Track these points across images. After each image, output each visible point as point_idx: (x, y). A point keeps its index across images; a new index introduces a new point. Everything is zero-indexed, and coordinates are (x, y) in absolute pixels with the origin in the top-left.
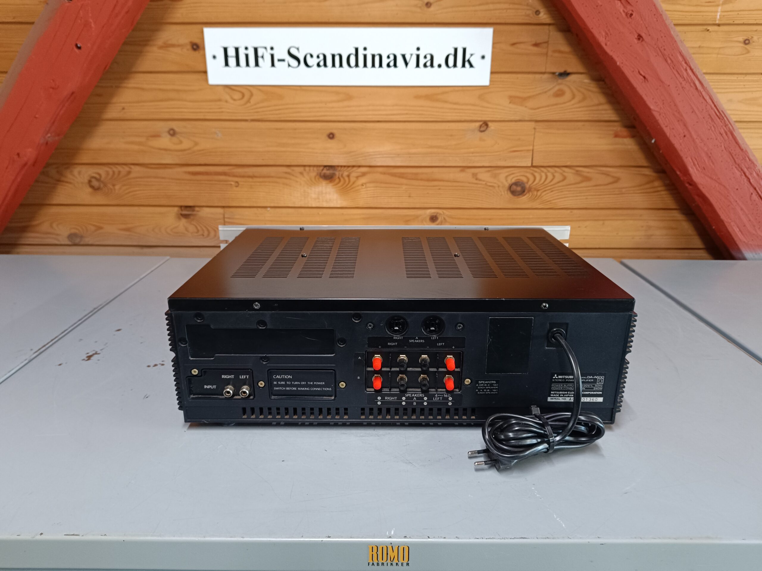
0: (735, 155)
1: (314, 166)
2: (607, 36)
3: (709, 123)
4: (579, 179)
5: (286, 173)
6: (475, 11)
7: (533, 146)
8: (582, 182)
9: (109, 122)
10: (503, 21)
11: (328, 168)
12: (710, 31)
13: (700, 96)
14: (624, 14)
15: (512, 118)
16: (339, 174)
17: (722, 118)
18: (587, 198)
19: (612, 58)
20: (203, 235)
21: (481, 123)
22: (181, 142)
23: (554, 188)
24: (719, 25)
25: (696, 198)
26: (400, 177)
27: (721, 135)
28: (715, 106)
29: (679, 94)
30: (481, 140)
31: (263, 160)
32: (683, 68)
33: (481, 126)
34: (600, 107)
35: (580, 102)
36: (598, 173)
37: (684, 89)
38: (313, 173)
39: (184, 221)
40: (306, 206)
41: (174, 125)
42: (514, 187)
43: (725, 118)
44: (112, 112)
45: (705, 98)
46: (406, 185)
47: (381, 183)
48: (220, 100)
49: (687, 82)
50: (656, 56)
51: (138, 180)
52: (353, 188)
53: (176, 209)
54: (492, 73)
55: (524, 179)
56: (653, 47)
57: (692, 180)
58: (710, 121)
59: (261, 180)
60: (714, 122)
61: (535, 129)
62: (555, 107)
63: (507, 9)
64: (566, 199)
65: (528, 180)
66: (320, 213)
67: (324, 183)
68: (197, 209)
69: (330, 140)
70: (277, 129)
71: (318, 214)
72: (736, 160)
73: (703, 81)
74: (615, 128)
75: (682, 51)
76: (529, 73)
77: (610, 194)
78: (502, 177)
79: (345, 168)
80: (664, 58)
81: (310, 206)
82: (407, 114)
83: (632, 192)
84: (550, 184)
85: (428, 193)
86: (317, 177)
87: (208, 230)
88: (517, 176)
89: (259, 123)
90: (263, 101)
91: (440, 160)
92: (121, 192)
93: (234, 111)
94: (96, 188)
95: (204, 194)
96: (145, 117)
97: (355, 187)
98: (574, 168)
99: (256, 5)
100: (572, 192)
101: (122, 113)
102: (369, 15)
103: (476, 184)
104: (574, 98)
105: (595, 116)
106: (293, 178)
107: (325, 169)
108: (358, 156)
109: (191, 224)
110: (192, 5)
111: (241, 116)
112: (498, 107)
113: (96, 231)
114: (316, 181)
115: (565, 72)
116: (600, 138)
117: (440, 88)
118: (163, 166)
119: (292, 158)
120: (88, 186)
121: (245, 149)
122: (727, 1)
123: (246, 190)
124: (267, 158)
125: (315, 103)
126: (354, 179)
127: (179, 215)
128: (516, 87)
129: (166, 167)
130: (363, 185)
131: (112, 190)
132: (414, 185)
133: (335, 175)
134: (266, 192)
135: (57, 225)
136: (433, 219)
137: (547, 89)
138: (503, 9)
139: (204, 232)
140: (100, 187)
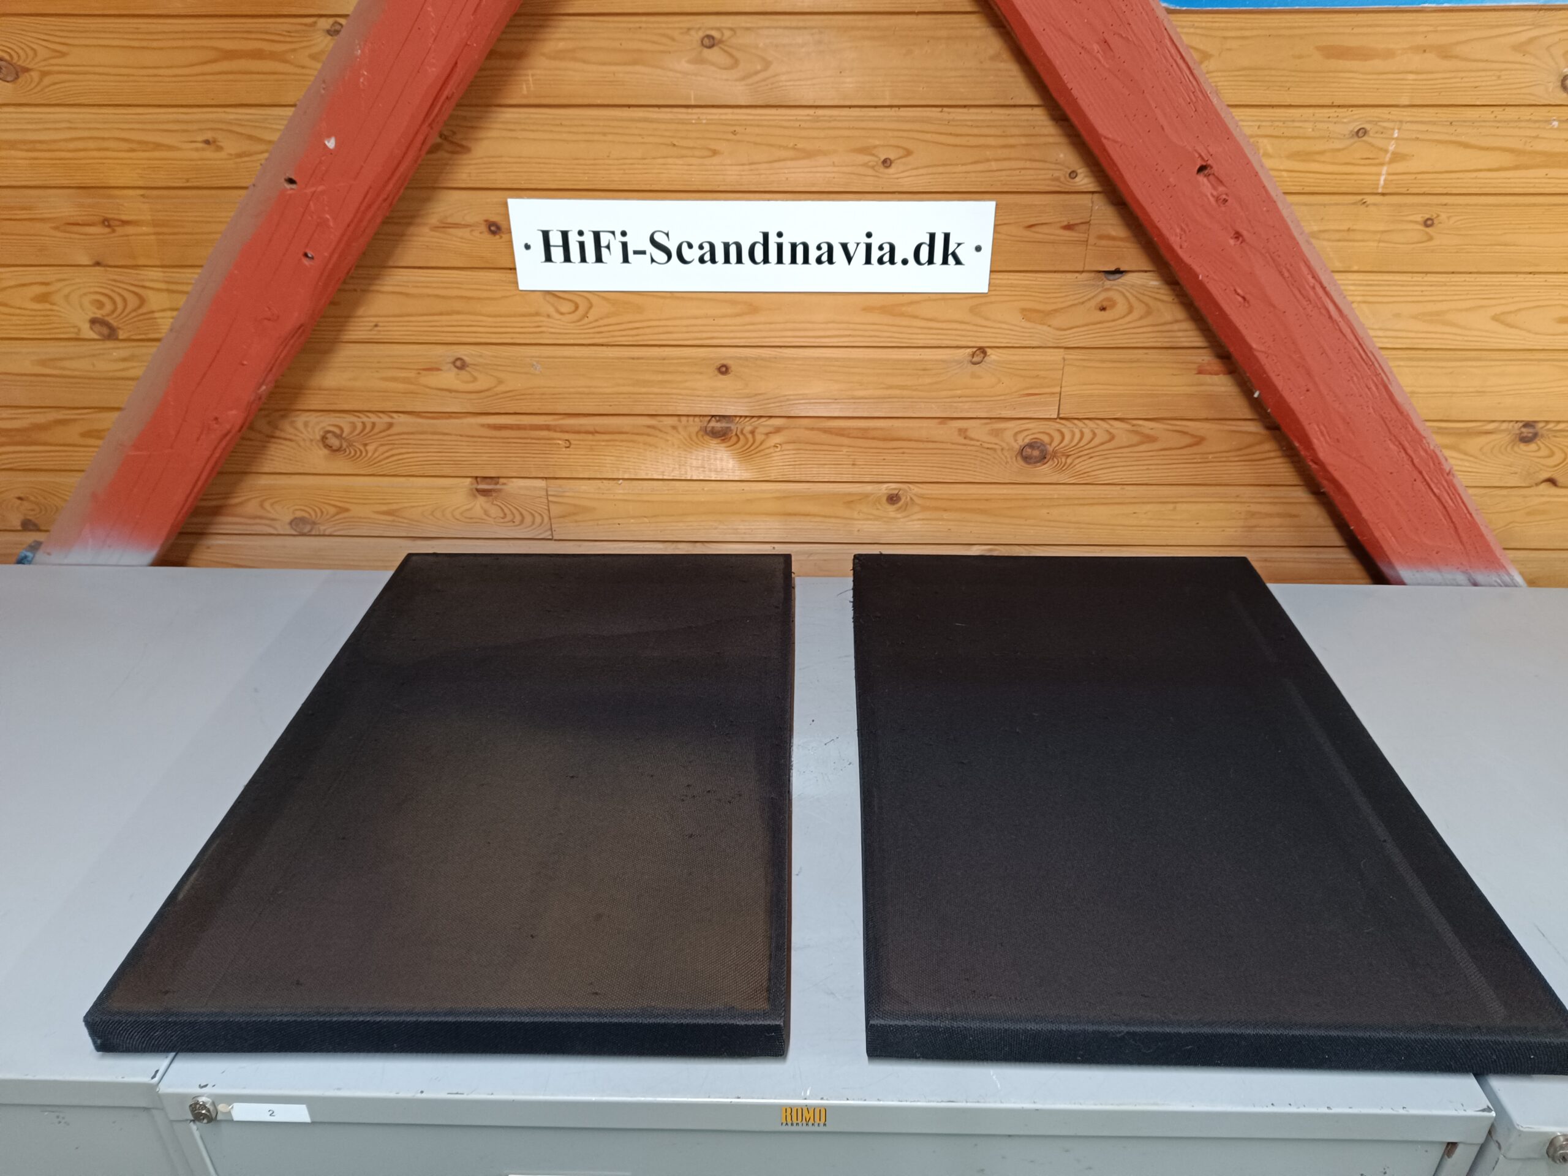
1: (695, 416)
3: (1349, 371)
4: (1136, 439)
5: (649, 427)
6: (966, 172)
9: (352, 346)
10: (1012, 188)
11: (718, 418)
12: (1368, 203)
13: (1336, 329)
14: (1212, 200)
15: (1027, 343)
16: (737, 429)
17: (1371, 363)
18: (1148, 469)
19: (1191, 268)
20: (513, 522)
21: (974, 350)
22: (475, 379)
23: (1093, 452)
24: (1383, 194)
25: (1325, 482)
26: (837, 434)
28: (1360, 344)
29: (1301, 326)
30: (974, 376)
31: (611, 406)
32: (1310, 287)
33: (973, 355)
34: (1176, 327)
37: (1309, 317)
38: (695, 425)
39: (481, 500)
40: (683, 478)
41: (462, 352)
42: (1029, 451)
43: (1375, 363)
44: (358, 330)
45: (1344, 332)
46: (850, 446)
47: (807, 443)
48: (537, 314)
49: (1314, 307)
50: (1264, 266)
51: (403, 436)
52: (760, 451)
53: (469, 480)
54: (991, 272)
55: (1046, 439)
56: (1260, 252)
57: (1319, 459)
58: (1352, 368)
59: (608, 437)
61: (1064, 359)
62: (1097, 326)
63: (1021, 169)
64: (1114, 470)
65: (1052, 438)
66: (705, 489)
67: (712, 443)
68: (502, 481)
70: (633, 359)
71: (703, 489)
72: (1392, 428)
74: (1200, 359)
76: (1055, 272)
77: (1189, 463)
78: (1008, 436)
79: (748, 419)
80: (1279, 270)
81: (689, 478)
82: (850, 336)
84: (1088, 446)
85: (884, 459)
86: (701, 433)
87: (521, 514)
88: (1033, 434)
89: (604, 348)
90: (607, 316)
91: (904, 408)
92: (376, 454)
93: (562, 331)
94: (334, 448)
95: (514, 459)
96: (413, 339)
97: (763, 450)
98: (1130, 421)
99: (596, 162)
100: (1122, 459)
101: (375, 333)
102: (787, 179)
103: (965, 445)
104: (1131, 310)
105: (1166, 340)
106: (660, 435)
107: (713, 419)
108: (769, 401)
109: (493, 504)
110: (486, 160)
111: (573, 339)
112: (1004, 326)
113: (337, 514)
114: (699, 439)
115: (1119, 269)
116: (1173, 375)
117: (905, 296)
118: (447, 415)
119: (659, 404)
120: (321, 445)
121: (580, 390)
122: (1397, 157)
123: (582, 453)
124: (617, 403)
125: (696, 318)
126: (763, 437)
127: (474, 490)
128: (1034, 294)
129: (450, 417)
130: (777, 447)
131: (361, 452)
132: (861, 447)
133: (730, 430)
134: (617, 457)
135: (272, 504)
136: (893, 499)
137: (1086, 298)
138: (1015, 169)
139: (514, 517)
140: (341, 447)
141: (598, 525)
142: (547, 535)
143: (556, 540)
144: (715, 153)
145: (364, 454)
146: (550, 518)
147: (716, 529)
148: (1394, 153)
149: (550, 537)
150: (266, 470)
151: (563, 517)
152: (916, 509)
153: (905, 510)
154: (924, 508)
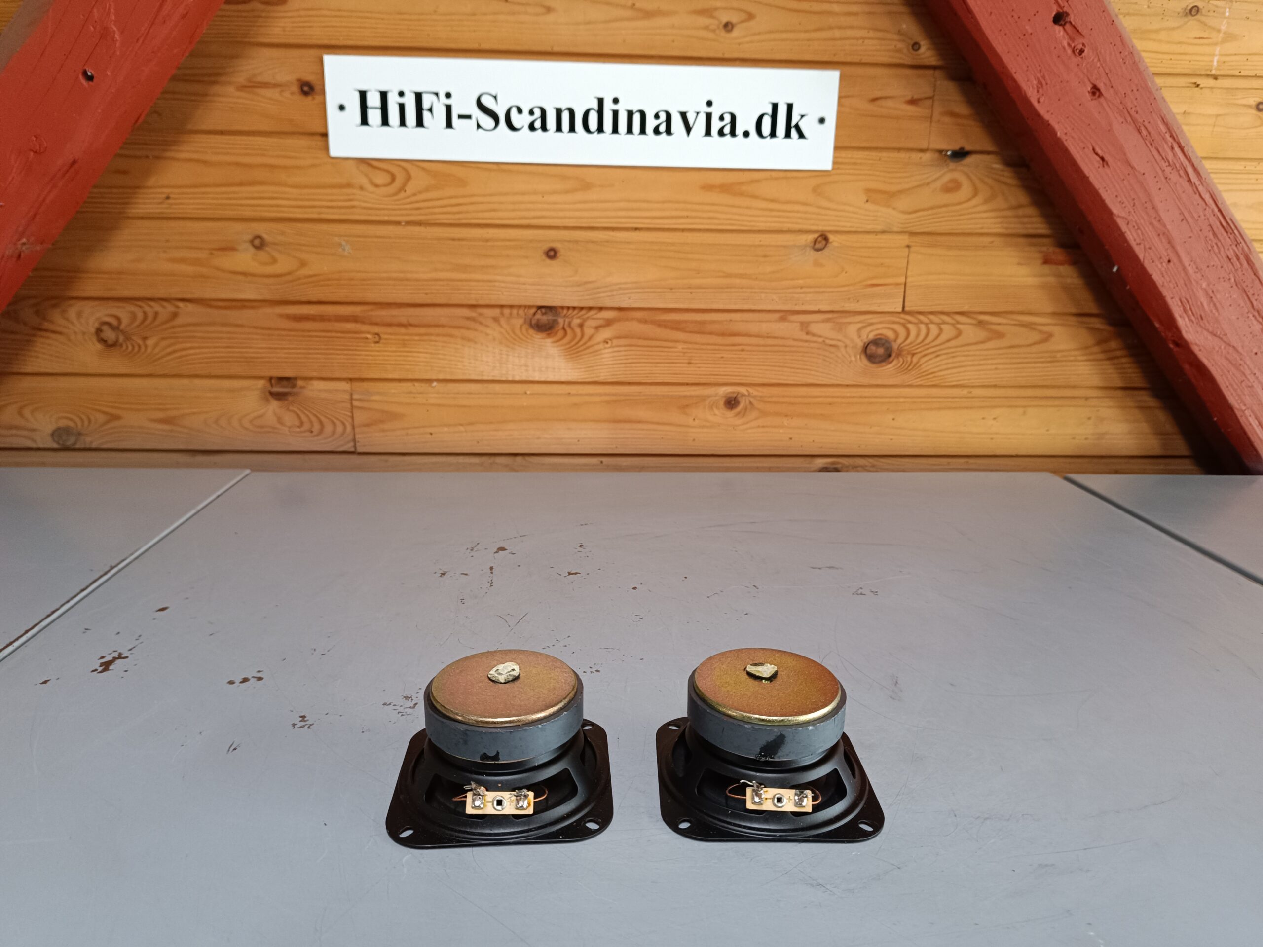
0: (1253, 295)
1: (520, 307)
2: (1040, 86)
3: (1210, 240)
4: (982, 334)
5: (468, 318)
6: (808, 40)
7: (906, 278)
8: (989, 339)
9: (139, 223)
10: (856, 59)
11: (543, 310)
12: (1201, 86)
13: (1195, 193)
14: (1069, 51)
15: (870, 227)
16: (565, 321)
17: (1231, 231)
18: (996, 369)
19: (1049, 125)
20: (312, 432)
21: (816, 235)
22: (274, 261)
24: (1216, 78)
25: (1186, 367)
26: (673, 329)
27: (1230, 260)
28: (1220, 210)
29: (1160, 189)
30: (817, 264)
31: (426, 294)
32: (1168, 145)
33: (815, 241)
34: (1021, 212)
35: (986, 201)
36: (1015, 325)
37: (1168, 179)
38: (518, 318)
39: (275, 404)
40: (504, 379)
41: (261, 229)
42: (872, 348)
43: (1236, 231)
44: (145, 204)
45: (1203, 196)
46: (685, 342)
47: (640, 338)
48: (349, 185)
49: (1172, 169)
50: (1122, 123)
51: (189, 328)
53: (261, 383)
54: (836, 148)
55: (890, 335)
56: (1118, 108)
57: (1181, 337)
58: (1211, 236)
59: (422, 330)
60: (1218, 238)
61: (908, 246)
62: (944, 209)
63: (864, 38)
64: (964, 369)
65: (897, 335)
66: (528, 392)
67: (538, 338)
68: (300, 383)
69: (548, 261)
70: (453, 239)
71: (526, 393)
73: (1199, 168)
74: (1044, 249)
75: (1165, 115)
76: (899, 150)
77: (1035, 362)
78: (852, 330)
79: (576, 312)
80: (1137, 128)
81: (510, 378)
82: (687, 217)
83: (1072, 358)
84: (934, 344)
85: (722, 357)
86: (525, 327)
87: (321, 422)
88: (878, 329)
89: (421, 229)
90: (427, 189)
91: (744, 300)
92: (157, 350)
93: (377, 206)
94: (110, 342)
95: (315, 356)
96: (208, 213)
97: (592, 346)
98: (975, 316)
99: (422, 17)
100: (970, 358)
101: (164, 206)
102: (624, 41)
103: (806, 341)
104: (975, 194)
105: (1012, 226)
106: (481, 328)
107: (539, 311)
108: (599, 290)
109: (288, 409)
110: (302, 13)
111: (388, 216)
112: (847, 208)
113: (108, 422)
114: (523, 334)
115: (962, 149)
116: (1019, 264)
117: (746, 173)
118: (239, 304)
119: (480, 292)
120: (94, 339)
121: (394, 275)
122: (1230, 37)
123: (394, 349)
124: (435, 291)
125: (523, 194)
126: (591, 331)
127: (267, 393)
128: (878, 173)
129: (244, 307)
130: (607, 343)
131: (139, 347)
132: (696, 343)
133: (558, 323)
134: (431, 353)
135: (32, 412)
136: (731, 403)
137: (930, 179)
138: (857, 39)
139: (312, 426)
140: (117, 341)
141: (407, 434)
142: (349, 447)
143: (360, 454)
144: (549, 10)
145: (143, 349)
146: (353, 428)
147: (538, 438)
148: (1225, 33)
149: (353, 450)
150: (29, 369)
151: (367, 425)
152: (754, 414)
153: (744, 415)
154: (764, 414)
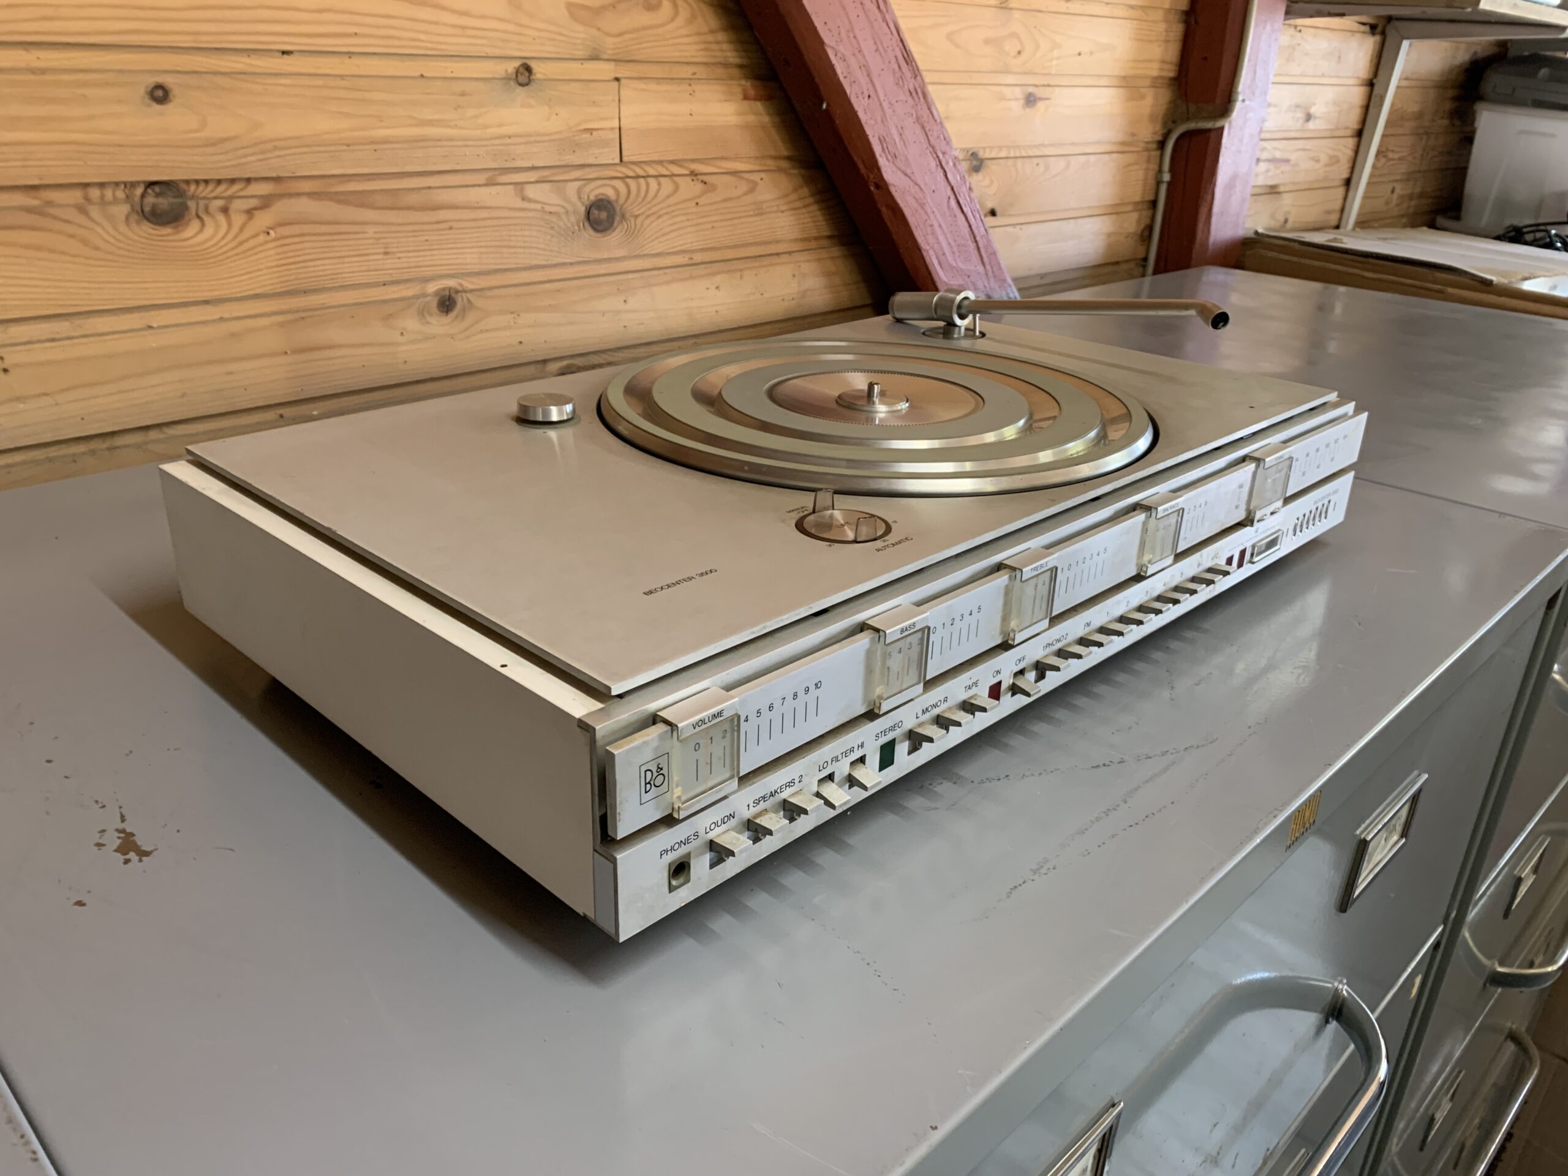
0: (929, 130)
3: (896, 71)
4: (697, 187)
7: (620, 121)
8: (704, 193)
13: (884, 22)
15: (575, 53)
17: (911, 65)
18: (713, 228)
21: (518, 64)
23: (661, 209)
26: (357, 204)
27: (910, 94)
30: (526, 104)
33: (517, 72)
35: (685, 24)
36: (724, 173)
38: (118, 206)
42: (595, 212)
43: (914, 65)
45: (889, 24)
46: (376, 224)
47: (313, 223)
52: (241, 244)
55: (610, 193)
57: (882, 180)
58: (898, 69)
60: (902, 72)
61: (617, 79)
62: (653, 31)
64: (684, 231)
65: (617, 194)
66: (154, 323)
69: (156, 107)
74: (743, 82)
77: (745, 217)
78: (571, 192)
79: (210, 188)
82: (356, 35)
83: (775, 209)
84: (655, 202)
86: (133, 219)
88: (597, 188)
91: (444, 156)
97: (246, 240)
98: (686, 164)
100: (689, 217)
103: (524, 210)
104: (677, 13)
105: (713, 53)
106: (55, 225)
108: (244, 151)
112: (549, 26)
116: (725, 101)
119: (44, 163)
126: (242, 217)
130: (268, 233)
133: (187, 208)
136: (447, 303)
152: (474, 315)
153: (463, 318)
154: (486, 313)
